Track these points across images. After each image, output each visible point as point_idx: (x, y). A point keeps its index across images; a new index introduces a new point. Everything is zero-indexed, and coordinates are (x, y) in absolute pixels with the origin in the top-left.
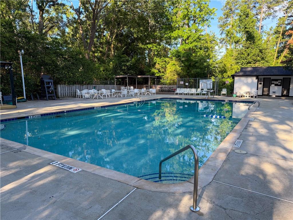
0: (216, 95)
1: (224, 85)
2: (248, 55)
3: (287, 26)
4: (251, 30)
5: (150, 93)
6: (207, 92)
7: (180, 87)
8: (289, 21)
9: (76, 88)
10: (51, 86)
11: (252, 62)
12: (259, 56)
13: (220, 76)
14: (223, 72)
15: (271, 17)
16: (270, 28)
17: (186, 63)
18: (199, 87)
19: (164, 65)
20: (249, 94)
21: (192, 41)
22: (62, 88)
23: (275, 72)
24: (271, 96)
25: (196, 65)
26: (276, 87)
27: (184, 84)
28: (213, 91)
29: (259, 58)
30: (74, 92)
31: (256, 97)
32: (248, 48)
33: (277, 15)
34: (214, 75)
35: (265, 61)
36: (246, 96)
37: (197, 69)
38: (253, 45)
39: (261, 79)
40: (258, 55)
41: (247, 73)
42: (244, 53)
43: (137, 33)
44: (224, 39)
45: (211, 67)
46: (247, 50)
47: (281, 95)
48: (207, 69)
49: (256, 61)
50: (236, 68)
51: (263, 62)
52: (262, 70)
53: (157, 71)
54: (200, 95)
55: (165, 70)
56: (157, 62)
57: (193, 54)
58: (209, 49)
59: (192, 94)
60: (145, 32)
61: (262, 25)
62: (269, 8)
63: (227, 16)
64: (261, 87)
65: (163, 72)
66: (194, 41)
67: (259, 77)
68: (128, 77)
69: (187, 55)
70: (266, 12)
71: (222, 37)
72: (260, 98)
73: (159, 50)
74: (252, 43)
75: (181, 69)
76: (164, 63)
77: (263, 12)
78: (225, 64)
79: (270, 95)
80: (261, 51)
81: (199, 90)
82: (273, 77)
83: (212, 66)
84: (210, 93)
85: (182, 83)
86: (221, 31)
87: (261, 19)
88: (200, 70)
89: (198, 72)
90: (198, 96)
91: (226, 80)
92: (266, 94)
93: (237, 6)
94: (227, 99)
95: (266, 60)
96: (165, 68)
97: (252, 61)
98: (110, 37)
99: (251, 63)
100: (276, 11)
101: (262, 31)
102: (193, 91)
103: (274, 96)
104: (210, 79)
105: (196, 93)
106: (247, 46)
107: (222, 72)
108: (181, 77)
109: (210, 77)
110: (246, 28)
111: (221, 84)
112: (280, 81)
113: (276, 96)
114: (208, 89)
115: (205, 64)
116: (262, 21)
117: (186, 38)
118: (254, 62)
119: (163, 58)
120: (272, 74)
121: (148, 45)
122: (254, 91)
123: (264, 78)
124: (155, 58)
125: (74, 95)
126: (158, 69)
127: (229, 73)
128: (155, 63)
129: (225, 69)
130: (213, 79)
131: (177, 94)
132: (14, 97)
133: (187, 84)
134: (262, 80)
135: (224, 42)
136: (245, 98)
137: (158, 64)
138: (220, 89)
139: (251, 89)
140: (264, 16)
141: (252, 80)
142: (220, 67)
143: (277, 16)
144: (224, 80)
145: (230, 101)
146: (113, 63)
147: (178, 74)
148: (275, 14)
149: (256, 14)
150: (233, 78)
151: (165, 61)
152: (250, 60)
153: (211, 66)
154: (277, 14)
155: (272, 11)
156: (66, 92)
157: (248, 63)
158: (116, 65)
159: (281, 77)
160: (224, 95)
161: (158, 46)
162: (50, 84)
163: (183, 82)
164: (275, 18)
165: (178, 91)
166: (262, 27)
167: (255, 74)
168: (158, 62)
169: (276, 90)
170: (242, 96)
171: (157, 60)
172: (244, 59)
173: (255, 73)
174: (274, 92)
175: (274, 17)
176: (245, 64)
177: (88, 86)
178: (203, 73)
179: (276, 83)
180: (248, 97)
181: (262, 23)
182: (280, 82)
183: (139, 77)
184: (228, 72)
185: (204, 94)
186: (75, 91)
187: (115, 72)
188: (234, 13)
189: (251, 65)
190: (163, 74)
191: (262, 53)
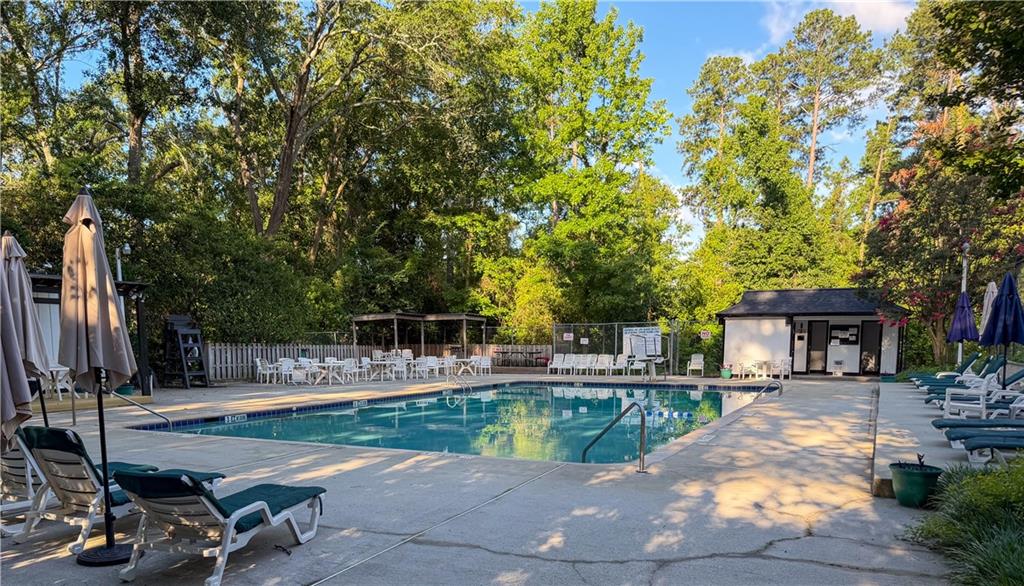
0: (674, 374)
1: (698, 342)
2: (770, 250)
3: (899, 149)
4: (774, 177)
5: (472, 367)
6: (644, 365)
7: (563, 349)
8: (906, 133)
9: (255, 353)
10: (192, 348)
11: (782, 274)
12: (801, 255)
13: (683, 317)
14: (694, 303)
15: (846, 122)
16: (841, 161)
17: (581, 277)
18: (620, 351)
19: (506, 282)
20: (769, 368)
21: (598, 209)
22: (218, 353)
23: (839, 304)
24: (831, 373)
25: (610, 282)
26: (844, 348)
27: (577, 340)
28: (662, 359)
29: (801, 261)
30: (250, 364)
31: (786, 377)
32: (767, 231)
33: (863, 116)
34: (665, 314)
35: (821, 269)
36: (760, 376)
37: (615, 296)
38: (784, 221)
39: (802, 325)
40: (799, 250)
41: (761, 307)
42: (756, 244)
43: (424, 179)
44: (697, 192)
45: (656, 291)
46: (766, 235)
47: (857, 371)
48: (646, 295)
49: (793, 269)
50: (734, 290)
51: (815, 271)
52: (802, 298)
53: (487, 300)
54: (626, 374)
55: (511, 299)
56: (486, 272)
57: (602, 250)
58: (650, 235)
59: (602, 372)
60: (447, 179)
61: (817, 147)
62: (838, 91)
63: (707, 116)
64: (802, 348)
65: (504, 304)
66: (604, 210)
67: (795, 319)
68: (398, 320)
69: (584, 252)
70: (831, 104)
71: (690, 185)
72: (800, 379)
73: (492, 234)
74: (780, 215)
75: (564, 295)
76: (509, 274)
77: (822, 107)
78: (698, 280)
79: (828, 370)
80: (806, 239)
81: (622, 361)
82: (834, 320)
83: (660, 286)
84: (654, 367)
85: (569, 337)
86: (689, 164)
87: (815, 128)
88: (621, 298)
89: (618, 305)
90: (620, 377)
91: (705, 327)
92: (820, 369)
93: (737, 84)
94: (703, 383)
95: (823, 265)
96: (511, 291)
97: (780, 270)
98: (328, 188)
99: (778, 276)
100: (859, 103)
101: (819, 164)
102: (605, 361)
103: (840, 375)
104: (655, 325)
105: (612, 367)
106: (766, 222)
107: (690, 303)
108: (563, 320)
109: (653, 319)
110: (759, 168)
111: (688, 341)
112: (854, 331)
113: (844, 374)
114: (649, 356)
115: (640, 279)
116: (817, 134)
117: (579, 199)
118: (788, 273)
119: (505, 258)
120: (830, 311)
121: (458, 218)
122: (781, 361)
123: (810, 322)
124: (478, 258)
125: (250, 376)
126: (490, 295)
127: (713, 307)
128: (480, 275)
129: (701, 295)
130: (662, 326)
131: (554, 371)
133: (584, 341)
134: (806, 327)
135: (698, 199)
136: (757, 379)
137: (490, 276)
138: (685, 358)
139: (773, 355)
140: (824, 117)
141: (774, 325)
142: (683, 290)
143: (863, 119)
144: (696, 328)
145: (710, 387)
146: (344, 274)
147: (555, 311)
148: (859, 113)
149: (798, 110)
150: (722, 322)
151: (511, 270)
152: (776, 266)
153: (656, 286)
154: (865, 111)
155: (849, 102)
156: (229, 365)
157: (769, 276)
158: (355, 281)
159: (857, 320)
160: (696, 372)
161: (489, 223)
162: (190, 342)
163: (572, 335)
164: (858, 124)
165: (559, 361)
166: (819, 151)
167: (784, 309)
168: (490, 272)
169: (843, 356)
170: (747, 376)
171: (484, 264)
172: (756, 264)
173: (782, 307)
174: (838, 363)
175: (856, 121)
176: (759, 278)
177: (287, 347)
178: (633, 308)
179: (842, 335)
180: (765, 377)
181: (820, 137)
182: (856, 332)
183: (432, 318)
184: (709, 304)
185: (637, 372)
186: (252, 362)
187: (352, 304)
188: (728, 105)
189: (780, 280)
190: (505, 310)
191: (810, 244)
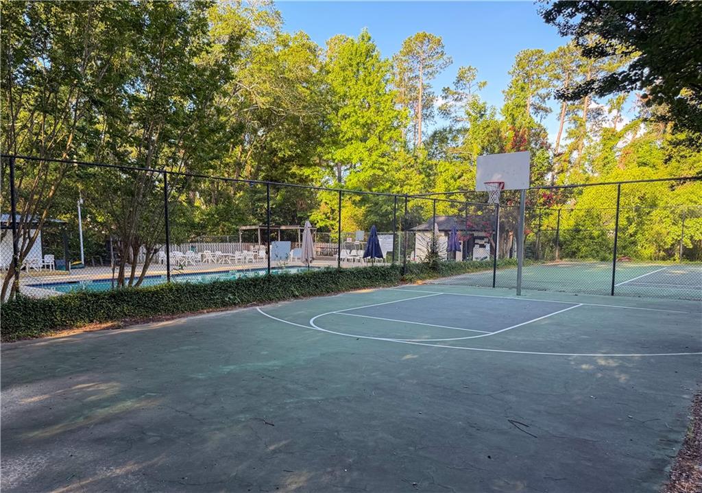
26: (481, 250)
27: (353, 242)
68: (261, 230)
85: (350, 240)
112: (487, 240)
132: (67, 262)
133: (357, 242)
137: (326, 203)
179: (480, 242)
183: (283, 228)
